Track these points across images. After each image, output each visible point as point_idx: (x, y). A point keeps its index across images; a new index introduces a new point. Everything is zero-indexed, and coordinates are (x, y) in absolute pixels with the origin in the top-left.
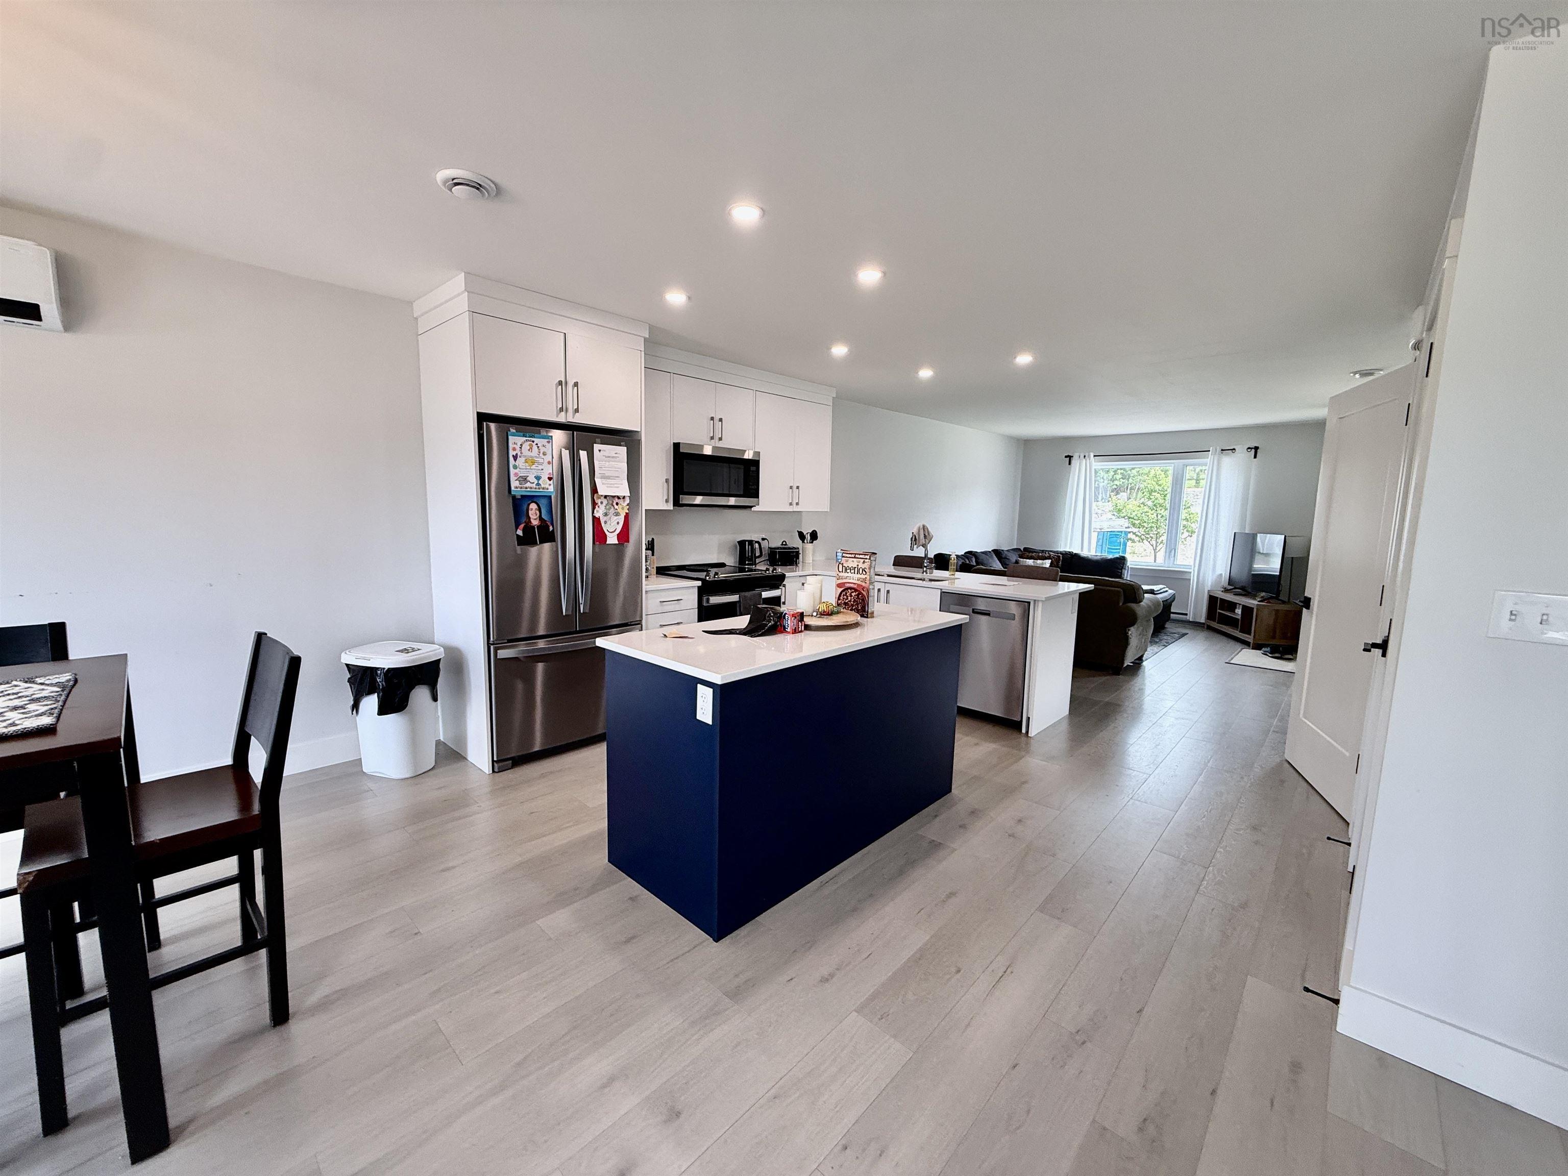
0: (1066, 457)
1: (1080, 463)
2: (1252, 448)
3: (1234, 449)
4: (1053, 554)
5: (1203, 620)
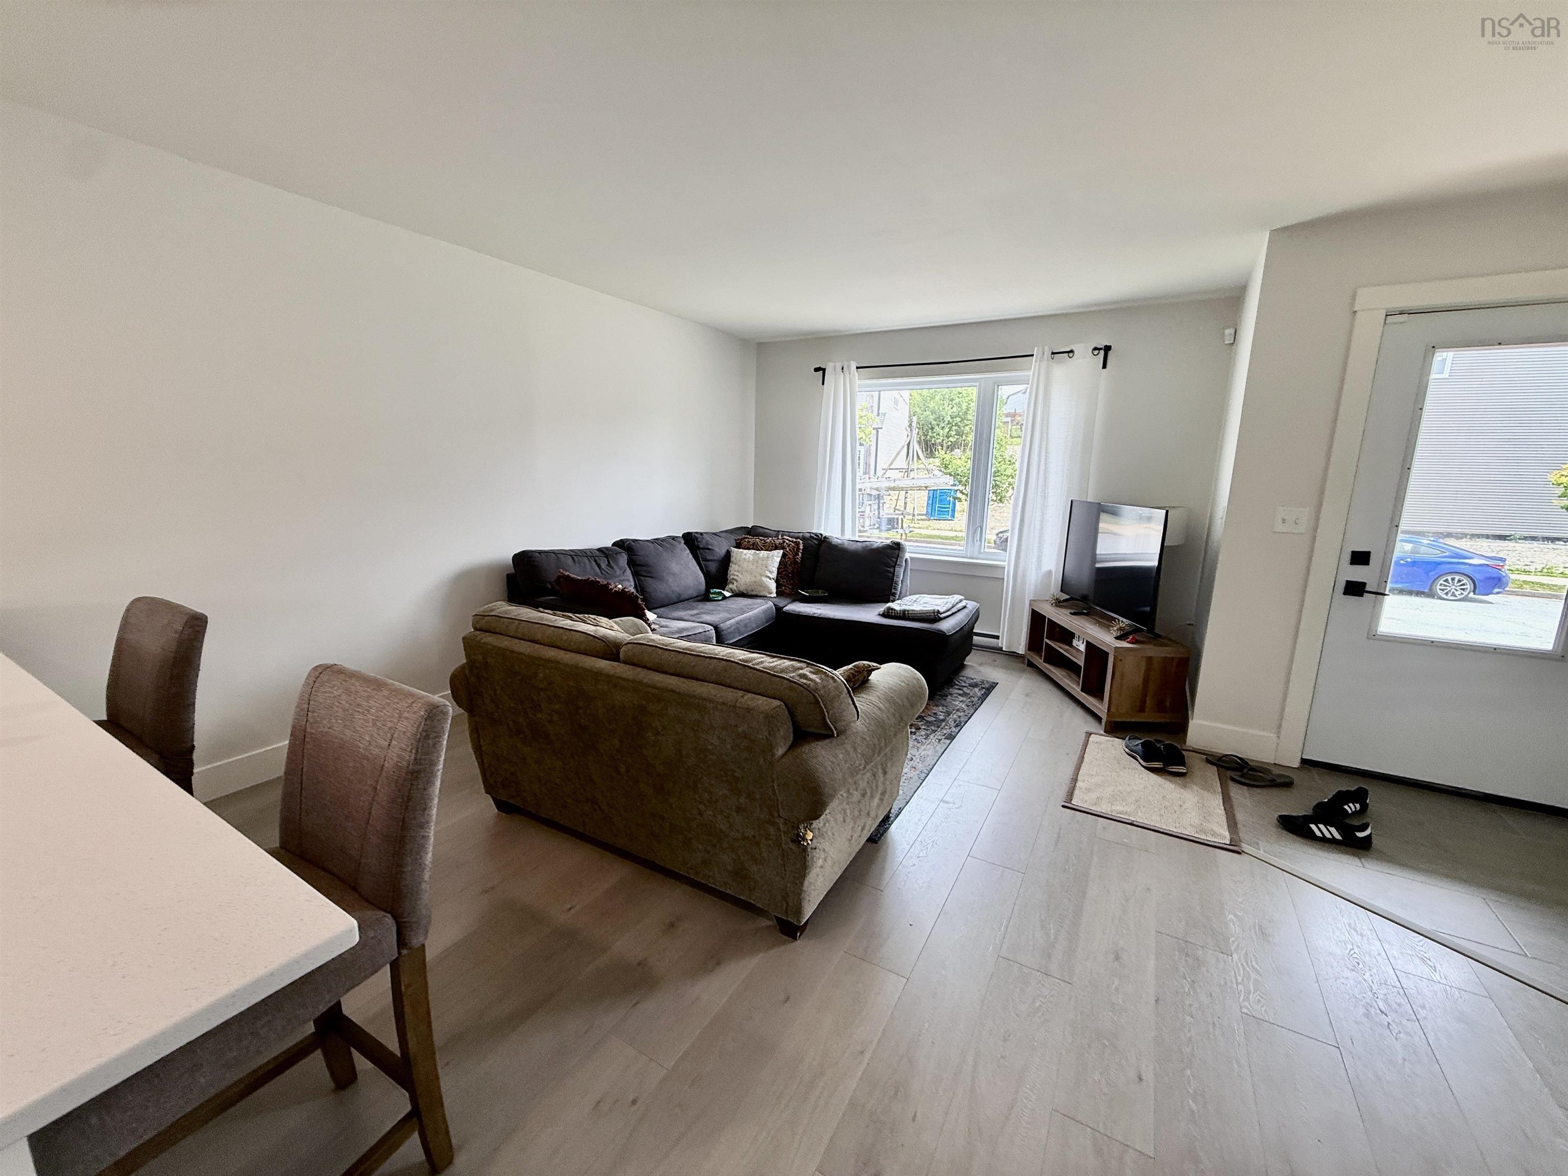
0: (817, 370)
1: (835, 380)
2: (1101, 349)
3: (1072, 351)
4: (790, 539)
5: (1021, 649)
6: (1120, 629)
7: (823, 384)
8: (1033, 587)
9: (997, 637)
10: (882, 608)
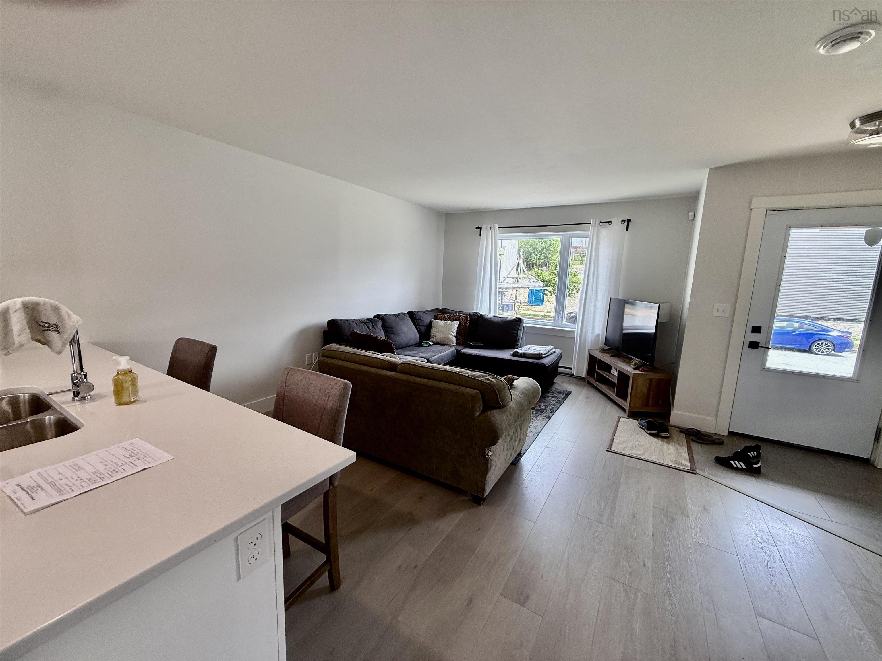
0: (477, 228)
1: (487, 233)
2: (626, 221)
3: (610, 222)
4: (463, 315)
5: (584, 375)
6: (636, 364)
7: (480, 235)
8: (590, 342)
9: (571, 368)
10: (512, 352)
